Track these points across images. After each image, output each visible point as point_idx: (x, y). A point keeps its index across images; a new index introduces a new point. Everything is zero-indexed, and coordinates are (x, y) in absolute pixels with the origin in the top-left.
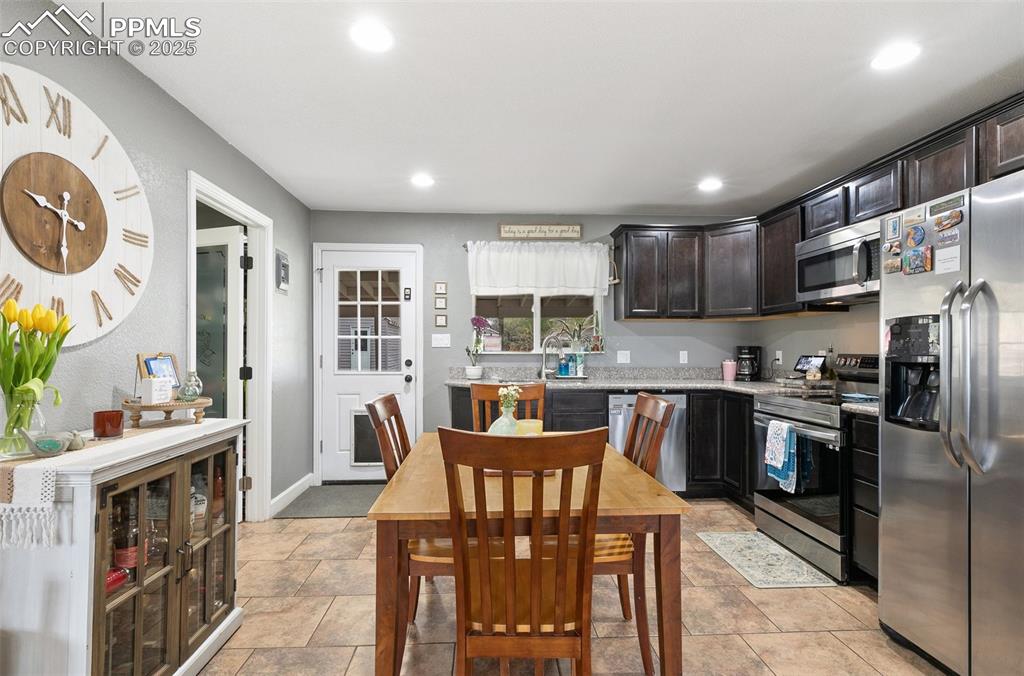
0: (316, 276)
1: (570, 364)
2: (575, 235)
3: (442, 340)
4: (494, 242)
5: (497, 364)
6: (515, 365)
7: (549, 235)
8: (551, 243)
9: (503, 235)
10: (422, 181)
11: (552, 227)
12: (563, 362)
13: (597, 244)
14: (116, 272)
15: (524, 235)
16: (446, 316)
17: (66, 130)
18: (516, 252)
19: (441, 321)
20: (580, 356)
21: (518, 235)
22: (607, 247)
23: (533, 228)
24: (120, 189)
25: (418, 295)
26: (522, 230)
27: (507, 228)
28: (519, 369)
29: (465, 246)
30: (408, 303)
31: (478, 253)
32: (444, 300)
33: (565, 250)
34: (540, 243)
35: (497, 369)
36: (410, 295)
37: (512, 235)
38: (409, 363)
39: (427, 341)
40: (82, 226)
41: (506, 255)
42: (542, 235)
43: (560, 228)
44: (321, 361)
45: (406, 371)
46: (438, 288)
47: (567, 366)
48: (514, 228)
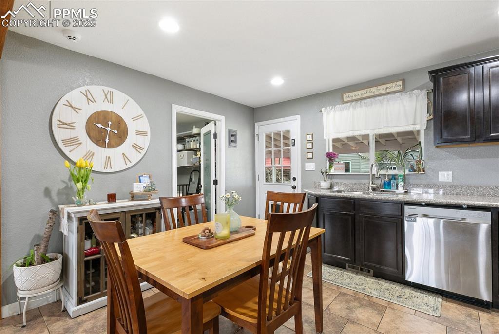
0: (256, 138)
1: (392, 181)
2: (398, 88)
3: (310, 166)
4: (338, 106)
5: (342, 181)
6: (354, 181)
7: (376, 93)
8: (377, 98)
9: (345, 100)
10: (277, 81)
11: (379, 87)
12: (387, 179)
13: (416, 91)
14: (133, 146)
15: (359, 97)
16: (313, 153)
17: (111, 102)
18: (351, 109)
19: (310, 155)
20: (401, 176)
21: (354, 98)
22: (424, 92)
23: (365, 91)
24: (135, 117)
25: (298, 143)
26: (356, 94)
27: (347, 95)
28: (355, 184)
29: (321, 111)
30: (294, 147)
31: (328, 114)
32: (311, 144)
33: (388, 101)
34: (368, 100)
35: (341, 183)
36: (294, 143)
37: (350, 99)
38: (294, 179)
39: (303, 167)
40: (116, 132)
41: (345, 112)
42: (372, 94)
43: (385, 86)
44: (259, 178)
45: (293, 183)
46: (308, 138)
47: (389, 184)
48: (351, 94)
